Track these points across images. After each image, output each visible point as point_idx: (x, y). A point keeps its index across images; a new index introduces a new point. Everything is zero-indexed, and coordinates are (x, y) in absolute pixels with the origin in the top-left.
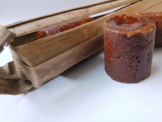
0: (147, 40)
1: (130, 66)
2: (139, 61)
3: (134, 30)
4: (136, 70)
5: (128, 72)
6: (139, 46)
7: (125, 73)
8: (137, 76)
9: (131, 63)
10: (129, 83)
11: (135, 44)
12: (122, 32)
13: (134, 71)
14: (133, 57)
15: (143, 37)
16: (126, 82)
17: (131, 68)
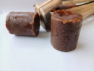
0: (76, 27)
1: (64, 42)
2: (69, 40)
3: (68, 20)
4: (67, 44)
5: (62, 45)
6: (70, 30)
7: (60, 45)
8: (67, 48)
9: (64, 40)
10: (62, 51)
11: (68, 29)
12: (61, 20)
13: (66, 45)
14: (66, 36)
15: (73, 24)
16: (60, 51)
17: (64, 43)
